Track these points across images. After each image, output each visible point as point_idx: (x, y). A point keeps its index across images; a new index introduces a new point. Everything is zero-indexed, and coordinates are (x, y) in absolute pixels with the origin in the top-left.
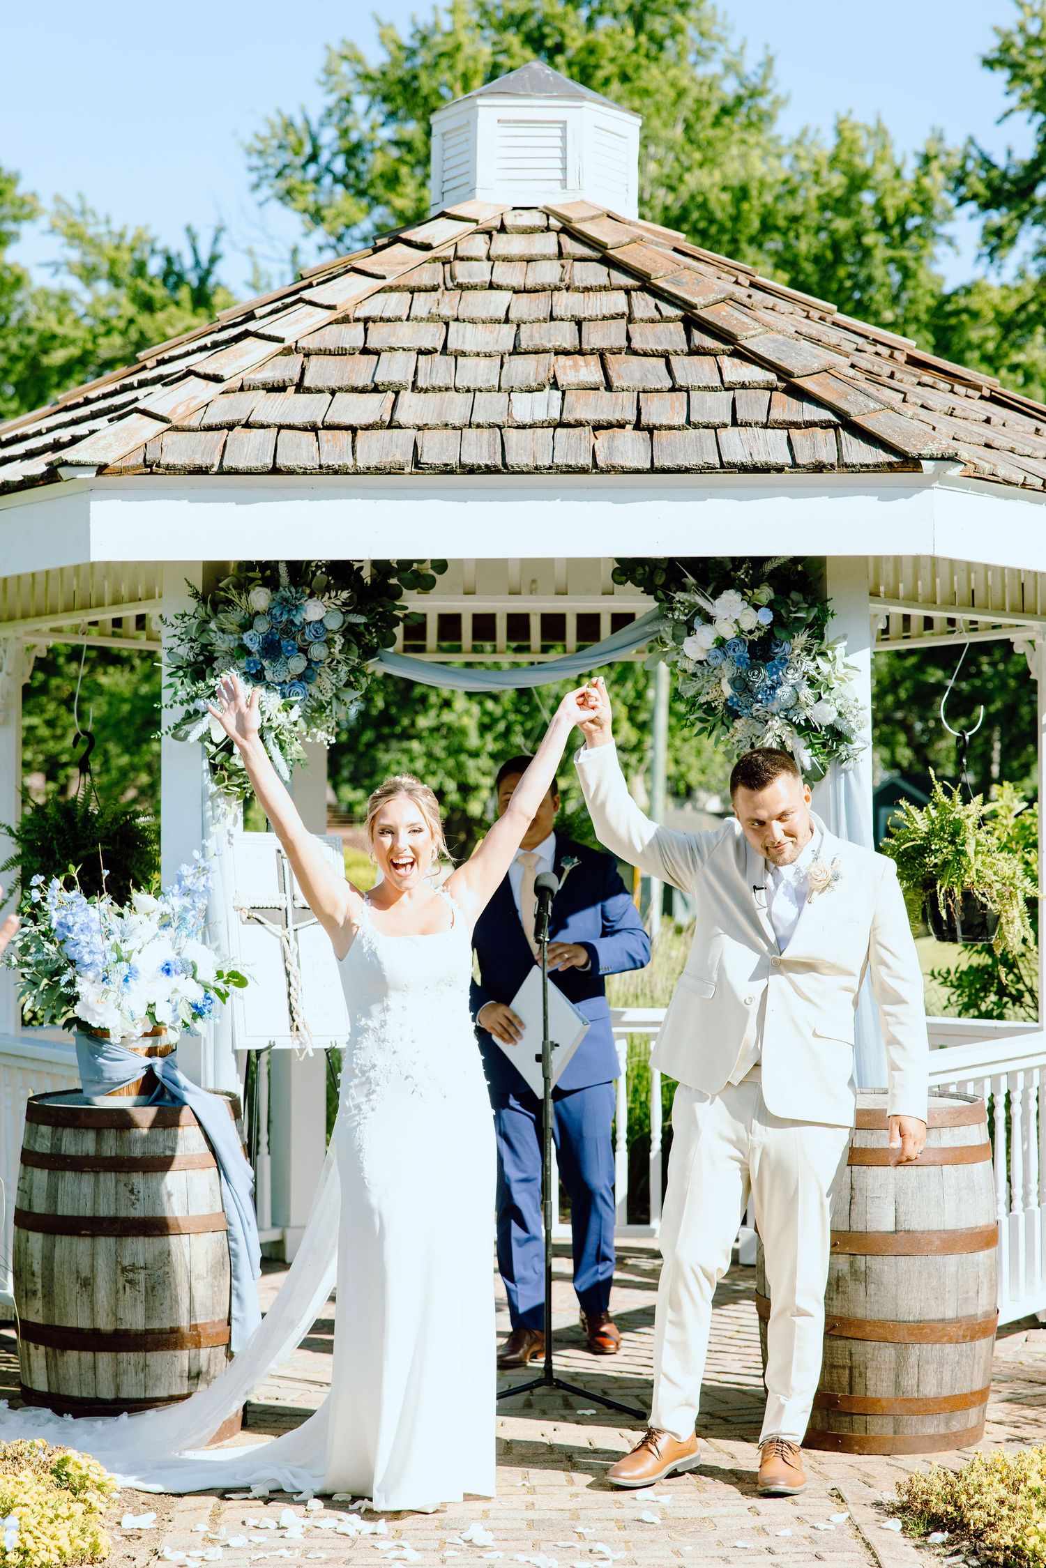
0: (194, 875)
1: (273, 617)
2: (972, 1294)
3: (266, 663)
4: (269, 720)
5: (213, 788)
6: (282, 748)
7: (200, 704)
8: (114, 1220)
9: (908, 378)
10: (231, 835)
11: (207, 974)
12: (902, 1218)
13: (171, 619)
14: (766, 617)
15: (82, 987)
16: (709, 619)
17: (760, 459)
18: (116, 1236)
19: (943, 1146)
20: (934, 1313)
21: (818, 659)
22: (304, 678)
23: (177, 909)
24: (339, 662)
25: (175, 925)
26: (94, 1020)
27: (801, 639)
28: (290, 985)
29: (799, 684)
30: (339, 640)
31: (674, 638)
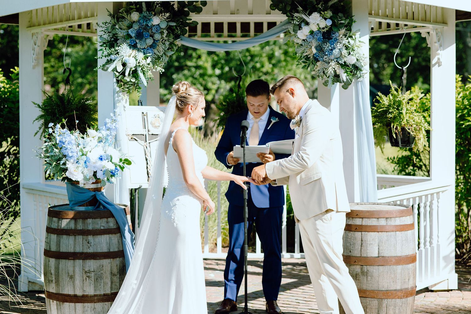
0: (111, 122)
1: (140, 23)
2: (407, 280)
3: (137, 41)
4: (139, 63)
5: (118, 89)
6: (144, 74)
7: (113, 57)
8: (82, 253)
10: (124, 107)
11: (116, 160)
12: (381, 252)
13: (101, 24)
14: (329, 23)
15: (69, 165)
16: (307, 24)
18: (83, 259)
19: (396, 224)
20: (393, 287)
21: (349, 39)
22: (152, 46)
23: (104, 135)
24: (165, 41)
25: (104, 141)
26: (74, 177)
27: (343, 31)
28: (147, 164)
29: (342, 48)
30: (166, 32)
31: (294, 31)
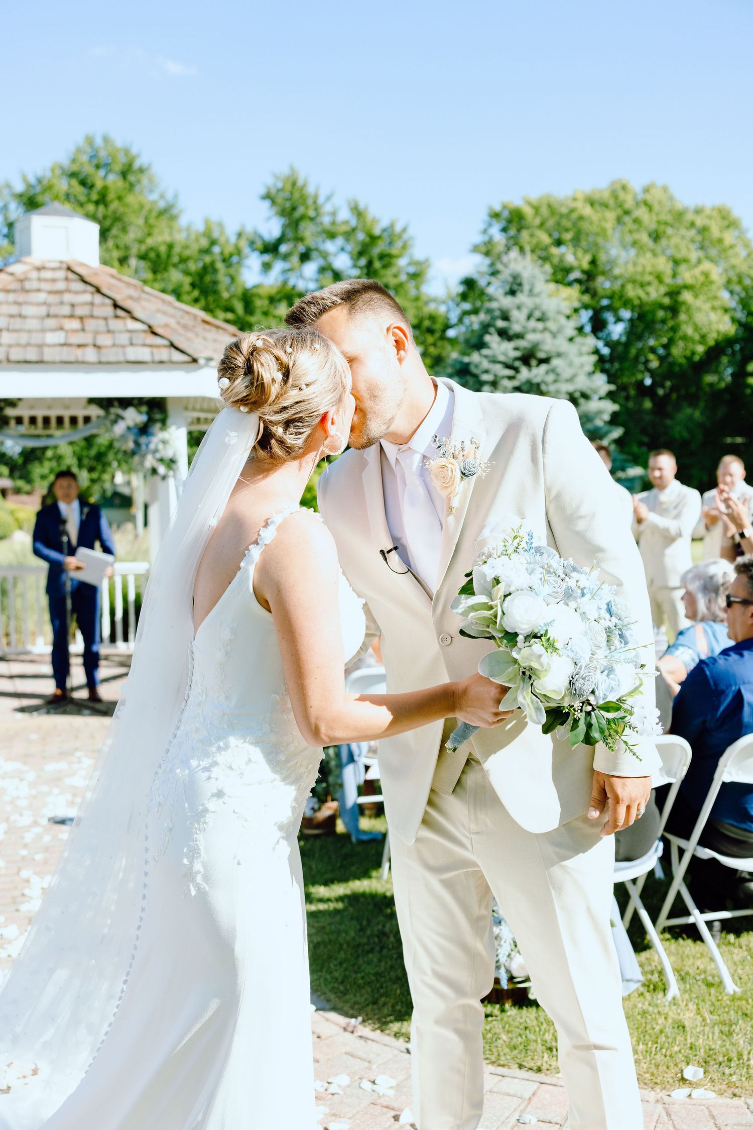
9: (200, 328)
14: (145, 418)
16: (123, 418)
17: (140, 358)
21: (165, 433)
27: (158, 425)
29: (158, 442)
31: (111, 425)
